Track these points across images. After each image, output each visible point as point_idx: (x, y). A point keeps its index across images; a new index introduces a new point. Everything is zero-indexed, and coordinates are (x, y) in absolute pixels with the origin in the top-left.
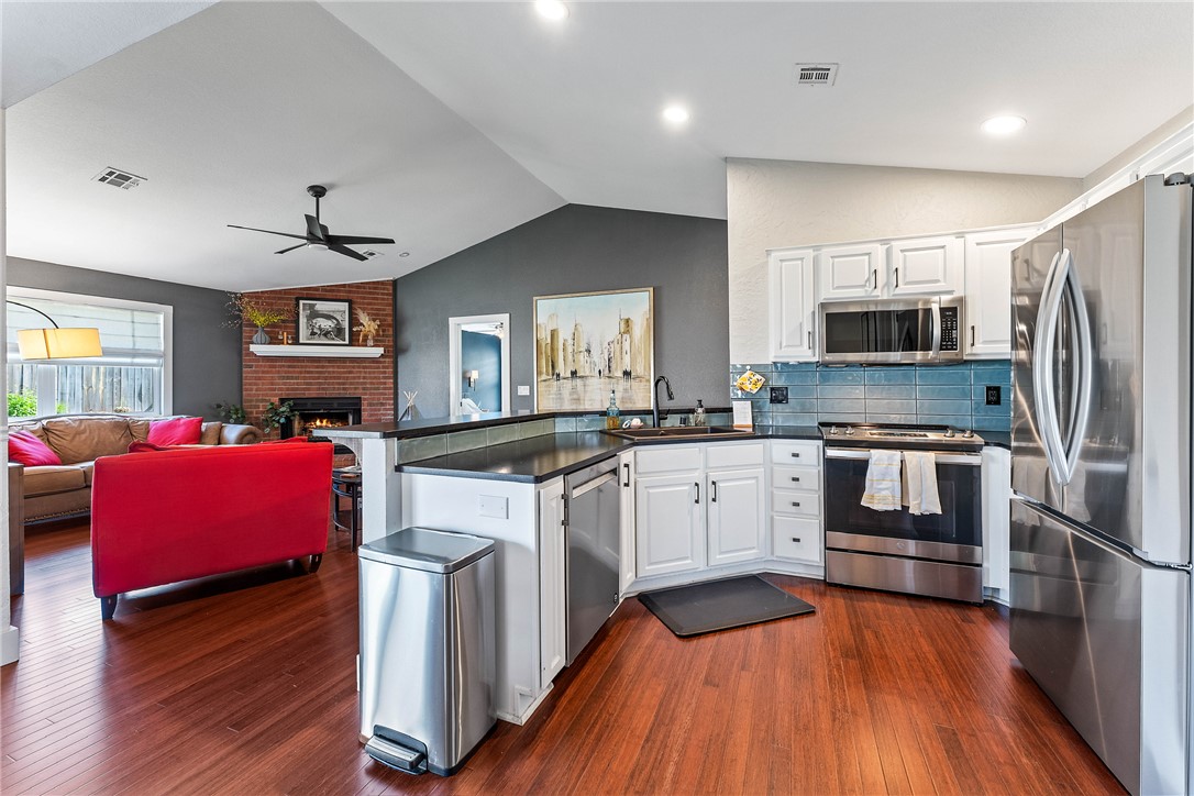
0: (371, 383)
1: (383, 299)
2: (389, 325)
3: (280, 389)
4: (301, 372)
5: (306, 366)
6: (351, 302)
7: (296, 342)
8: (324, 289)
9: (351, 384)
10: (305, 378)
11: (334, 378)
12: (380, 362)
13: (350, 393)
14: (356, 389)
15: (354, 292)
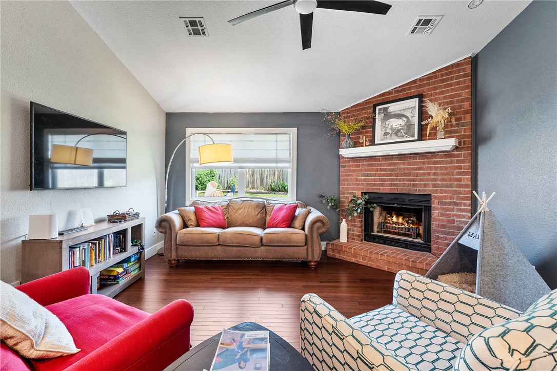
0: (443, 180)
1: (459, 83)
2: (466, 112)
3: (363, 185)
4: (377, 170)
5: (381, 165)
6: (421, 97)
7: (372, 143)
8: (396, 90)
9: (421, 180)
10: (380, 175)
11: (405, 174)
12: (454, 156)
13: (419, 190)
14: (425, 185)
15: (424, 85)
